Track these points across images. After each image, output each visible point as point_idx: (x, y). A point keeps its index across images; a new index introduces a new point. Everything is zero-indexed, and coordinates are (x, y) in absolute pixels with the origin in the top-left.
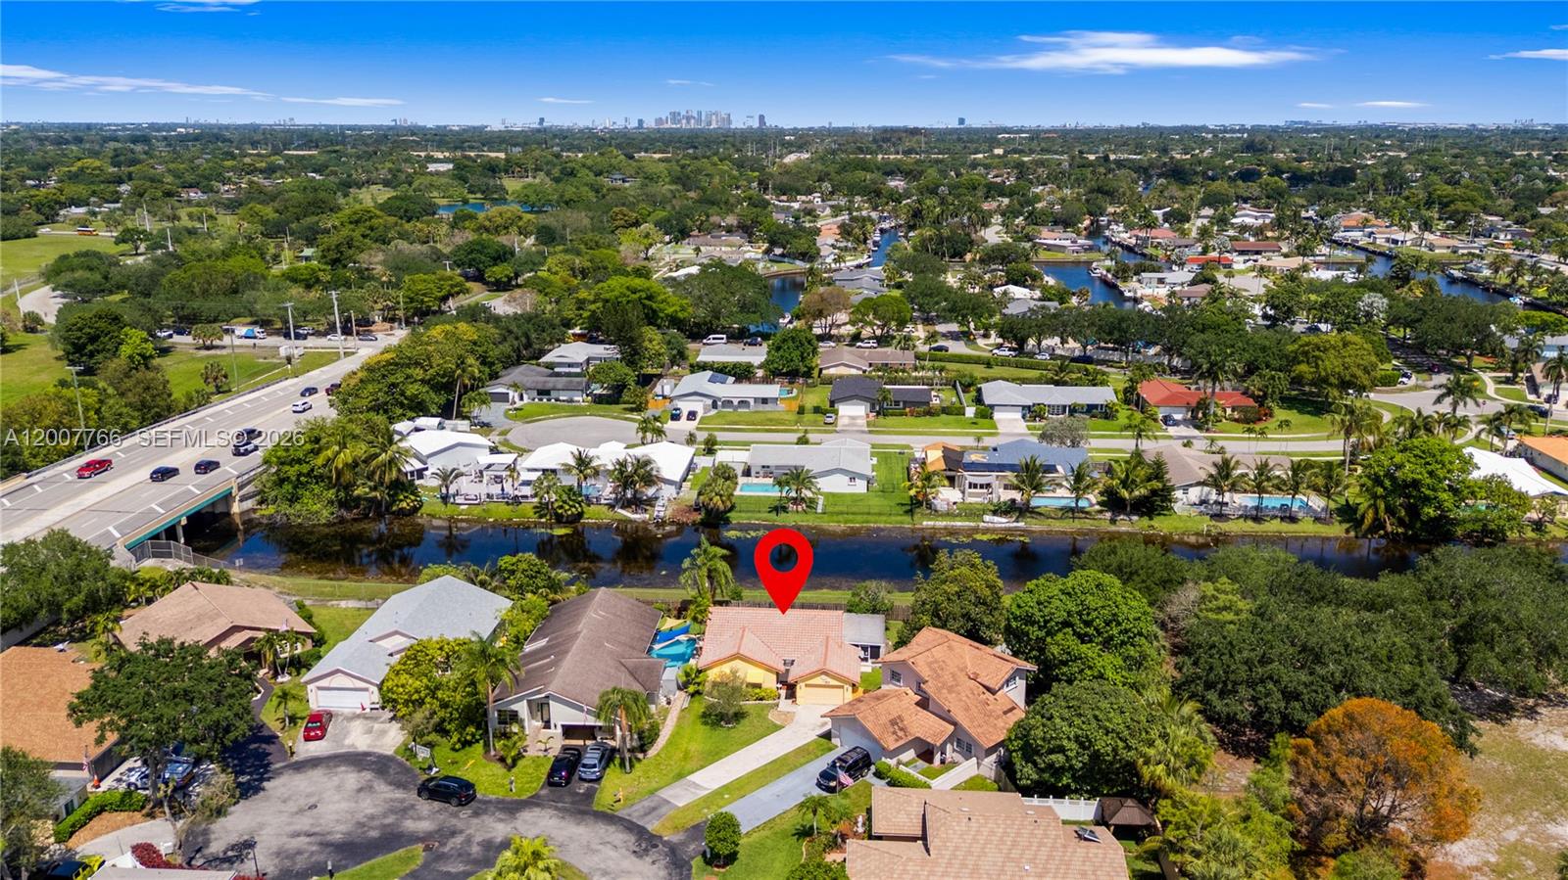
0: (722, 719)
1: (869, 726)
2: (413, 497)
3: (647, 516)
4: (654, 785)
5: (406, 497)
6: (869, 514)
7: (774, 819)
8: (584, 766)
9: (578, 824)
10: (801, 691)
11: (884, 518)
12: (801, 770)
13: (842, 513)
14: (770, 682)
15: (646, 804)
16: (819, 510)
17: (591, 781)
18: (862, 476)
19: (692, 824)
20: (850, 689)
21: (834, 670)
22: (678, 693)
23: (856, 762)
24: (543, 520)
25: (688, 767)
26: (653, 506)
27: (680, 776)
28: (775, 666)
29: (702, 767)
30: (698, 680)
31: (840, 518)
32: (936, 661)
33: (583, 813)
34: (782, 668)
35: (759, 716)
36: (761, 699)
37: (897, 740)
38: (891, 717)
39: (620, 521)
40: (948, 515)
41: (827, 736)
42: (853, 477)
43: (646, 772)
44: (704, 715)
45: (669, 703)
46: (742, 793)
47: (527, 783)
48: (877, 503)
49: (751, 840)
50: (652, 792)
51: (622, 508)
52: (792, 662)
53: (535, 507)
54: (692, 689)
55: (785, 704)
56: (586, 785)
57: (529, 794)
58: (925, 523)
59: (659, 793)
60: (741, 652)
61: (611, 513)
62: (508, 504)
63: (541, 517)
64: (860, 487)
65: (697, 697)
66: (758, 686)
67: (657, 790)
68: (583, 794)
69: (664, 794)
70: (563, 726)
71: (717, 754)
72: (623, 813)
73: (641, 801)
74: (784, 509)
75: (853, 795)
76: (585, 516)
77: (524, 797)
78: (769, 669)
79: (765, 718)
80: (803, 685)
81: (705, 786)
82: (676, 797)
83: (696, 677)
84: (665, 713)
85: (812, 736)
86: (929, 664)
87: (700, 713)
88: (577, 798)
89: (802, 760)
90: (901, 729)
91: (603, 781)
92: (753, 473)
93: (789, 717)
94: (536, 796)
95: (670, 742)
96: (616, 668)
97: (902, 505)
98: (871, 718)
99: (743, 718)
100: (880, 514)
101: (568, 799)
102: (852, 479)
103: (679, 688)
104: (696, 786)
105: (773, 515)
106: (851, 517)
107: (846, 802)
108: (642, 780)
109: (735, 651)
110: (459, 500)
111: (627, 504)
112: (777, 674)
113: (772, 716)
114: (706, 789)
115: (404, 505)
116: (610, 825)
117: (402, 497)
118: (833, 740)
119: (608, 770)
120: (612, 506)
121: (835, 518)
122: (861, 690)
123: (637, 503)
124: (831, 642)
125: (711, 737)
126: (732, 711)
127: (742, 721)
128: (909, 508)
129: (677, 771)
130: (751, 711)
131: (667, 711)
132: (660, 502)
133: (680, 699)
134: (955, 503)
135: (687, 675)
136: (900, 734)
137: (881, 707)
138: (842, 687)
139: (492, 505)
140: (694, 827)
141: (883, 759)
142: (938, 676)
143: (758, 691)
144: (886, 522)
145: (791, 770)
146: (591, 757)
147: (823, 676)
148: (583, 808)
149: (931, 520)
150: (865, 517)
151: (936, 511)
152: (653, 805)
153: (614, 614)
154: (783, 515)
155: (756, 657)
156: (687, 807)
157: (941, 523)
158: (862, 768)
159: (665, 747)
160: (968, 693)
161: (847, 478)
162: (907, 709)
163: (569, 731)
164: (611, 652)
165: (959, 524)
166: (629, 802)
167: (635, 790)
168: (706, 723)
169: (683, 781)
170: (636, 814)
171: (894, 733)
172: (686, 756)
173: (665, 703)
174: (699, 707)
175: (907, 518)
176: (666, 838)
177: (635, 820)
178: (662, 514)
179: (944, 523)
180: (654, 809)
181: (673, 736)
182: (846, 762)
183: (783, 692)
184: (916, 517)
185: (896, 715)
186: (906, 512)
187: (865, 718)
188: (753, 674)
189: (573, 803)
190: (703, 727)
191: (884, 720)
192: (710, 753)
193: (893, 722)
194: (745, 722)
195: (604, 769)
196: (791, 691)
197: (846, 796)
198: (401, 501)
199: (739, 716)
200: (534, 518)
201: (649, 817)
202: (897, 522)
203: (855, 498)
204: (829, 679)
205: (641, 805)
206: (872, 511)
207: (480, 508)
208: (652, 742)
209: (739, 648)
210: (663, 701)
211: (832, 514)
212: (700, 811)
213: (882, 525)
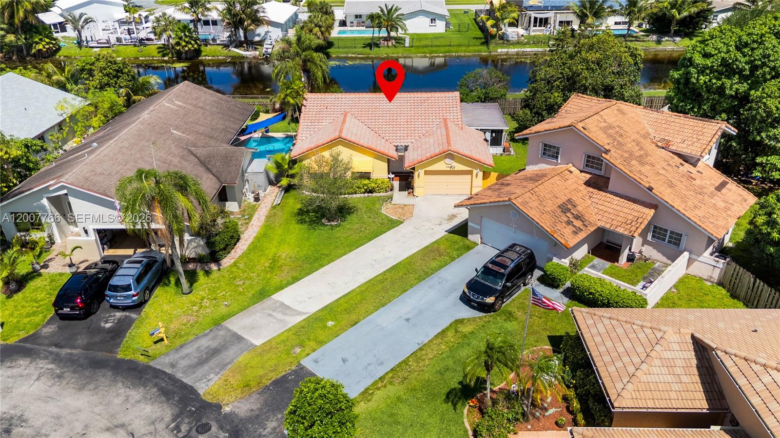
0: (323, 216)
1: (534, 214)
2: (47, 40)
3: (257, 53)
4: (223, 310)
5: (41, 40)
6: (450, 46)
7: (405, 362)
8: (115, 288)
9: (81, 389)
10: (420, 180)
11: (463, 48)
12: (434, 279)
13: (427, 46)
14: (380, 172)
15: (205, 343)
16: (407, 45)
17: (125, 308)
18: (442, 17)
19: (274, 376)
20: (481, 174)
21: (461, 151)
22: (270, 188)
23: (518, 267)
24: (166, 58)
25: (276, 280)
26: (262, 46)
27: (263, 294)
28: (386, 151)
29: (296, 280)
30: (291, 172)
31: (426, 50)
32: (610, 127)
33: (97, 365)
34: (394, 154)
35: (370, 210)
36: (371, 192)
37: (575, 233)
38: (560, 202)
39: (233, 57)
40: (518, 43)
41: (462, 230)
42: (434, 18)
43: (213, 290)
44: (301, 212)
45: (257, 199)
46: (354, 317)
47: (28, 315)
48: (456, 39)
49: (372, 405)
50: (217, 324)
51: (235, 47)
52: (406, 148)
53: (159, 48)
54: (284, 182)
55: (399, 197)
56: (119, 314)
57: (23, 335)
58: (499, 50)
59: (225, 324)
60: (344, 135)
61: (225, 51)
62: (135, 45)
63: (164, 56)
64: (440, 27)
65: (293, 193)
66: (366, 176)
67: (225, 318)
68: (110, 330)
69: (235, 325)
70: (99, 232)
71: (317, 259)
72: (162, 364)
73: (197, 338)
74: (377, 45)
75: (519, 314)
76: (203, 54)
77: (12, 341)
78: (379, 155)
79: (378, 213)
80: (422, 172)
81: (299, 308)
82: (252, 328)
83: (290, 168)
84: (248, 214)
85: (440, 232)
86: (605, 130)
87: (296, 211)
88: (97, 339)
89: (434, 264)
90: (577, 217)
91: (147, 308)
92: (348, 23)
93: (407, 211)
94: (33, 338)
95: (254, 247)
96: (182, 157)
97: (477, 38)
98: (534, 204)
99: (349, 213)
100: (460, 46)
101: (82, 340)
102: (433, 20)
103: (271, 183)
104: (285, 308)
105: (367, 50)
106: (435, 49)
107: (511, 326)
108: (206, 303)
109: (336, 134)
110: (91, 44)
111: (239, 45)
112: (389, 161)
113: (386, 210)
114: (300, 313)
115: (41, 47)
116: (135, 386)
117: (37, 40)
118: (470, 237)
119: (158, 291)
120: (226, 46)
121: (421, 50)
122: (494, 175)
123: (249, 43)
124: (450, 124)
125: (308, 239)
126: (334, 205)
127: (349, 218)
128: (484, 40)
129: (258, 288)
130: (360, 206)
131: (254, 209)
132: (268, 42)
133: (272, 195)
134: (522, 35)
135: (279, 166)
136: (578, 223)
137: (543, 189)
138: (470, 173)
139: (121, 47)
140: (276, 383)
141: (555, 260)
142: (620, 144)
143: (366, 182)
144: (465, 51)
145: (420, 279)
146: (126, 275)
147: (448, 161)
148: (100, 355)
149: (503, 48)
150: (447, 48)
151: (508, 41)
152: (214, 344)
153: (195, 106)
154: (375, 49)
155: (361, 142)
156: (269, 347)
157: (513, 50)
158: (524, 275)
159: (245, 255)
160: (664, 164)
161: (429, 20)
162: (576, 190)
163: (109, 238)
164: (179, 140)
165: (529, 50)
166: (178, 342)
167: (192, 319)
168: (302, 222)
169: (267, 303)
170: (184, 363)
171: (569, 223)
172: (274, 265)
173: (252, 200)
174: (294, 203)
175: (484, 48)
176: (227, 409)
177: (179, 375)
178: (270, 51)
179: (516, 50)
180: (214, 352)
181: (258, 239)
182: (505, 267)
183: (396, 184)
184: (491, 47)
185: (564, 199)
186: (482, 44)
187: (525, 203)
188: (361, 163)
189: (86, 348)
190: (298, 226)
191: (551, 205)
192: (306, 259)
193: (564, 208)
194: (352, 218)
195: (150, 289)
196: (406, 180)
197: (510, 316)
198: (37, 43)
199: (344, 211)
200: (158, 57)
201: (200, 372)
202: (475, 51)
203: (437, 37)
204: (454, 164)
205: (196, 345)
206: (452, 44)
207: (110, 50)
208: (228, 247)
209: (341, 132)
210: (250, 197)
211: (418, 47)
212: (288, 353)
213: (462, 54)
